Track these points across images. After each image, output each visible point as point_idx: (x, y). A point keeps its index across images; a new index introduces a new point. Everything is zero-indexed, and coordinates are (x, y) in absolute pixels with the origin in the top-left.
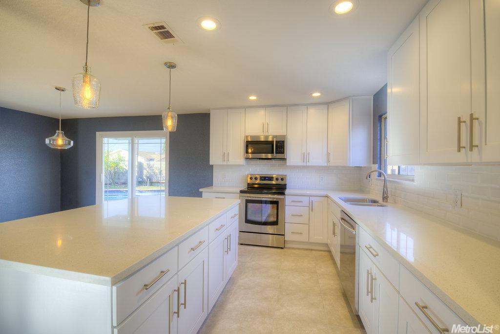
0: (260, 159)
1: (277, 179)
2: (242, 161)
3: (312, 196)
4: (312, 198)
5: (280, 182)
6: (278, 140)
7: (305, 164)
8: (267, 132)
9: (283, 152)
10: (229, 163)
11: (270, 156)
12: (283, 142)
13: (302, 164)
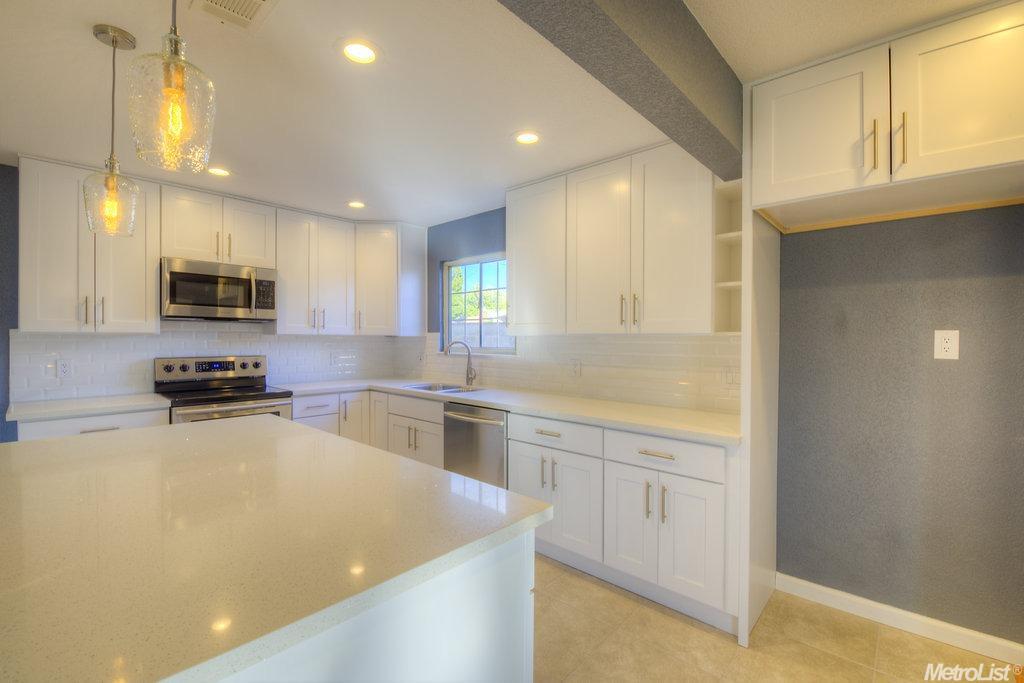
0: (207, 319)
1: (244, 366)
2: (152, 324)
3: (344, 392)
4: (344, 397)
5: (250, 372)
6: (260, 278)
7: (315, 332)
8: (229, 255)
9: (272, 306)
10: (102, 329)
11: (240, 313)
12: (272, 284)
13: (309, 331)
